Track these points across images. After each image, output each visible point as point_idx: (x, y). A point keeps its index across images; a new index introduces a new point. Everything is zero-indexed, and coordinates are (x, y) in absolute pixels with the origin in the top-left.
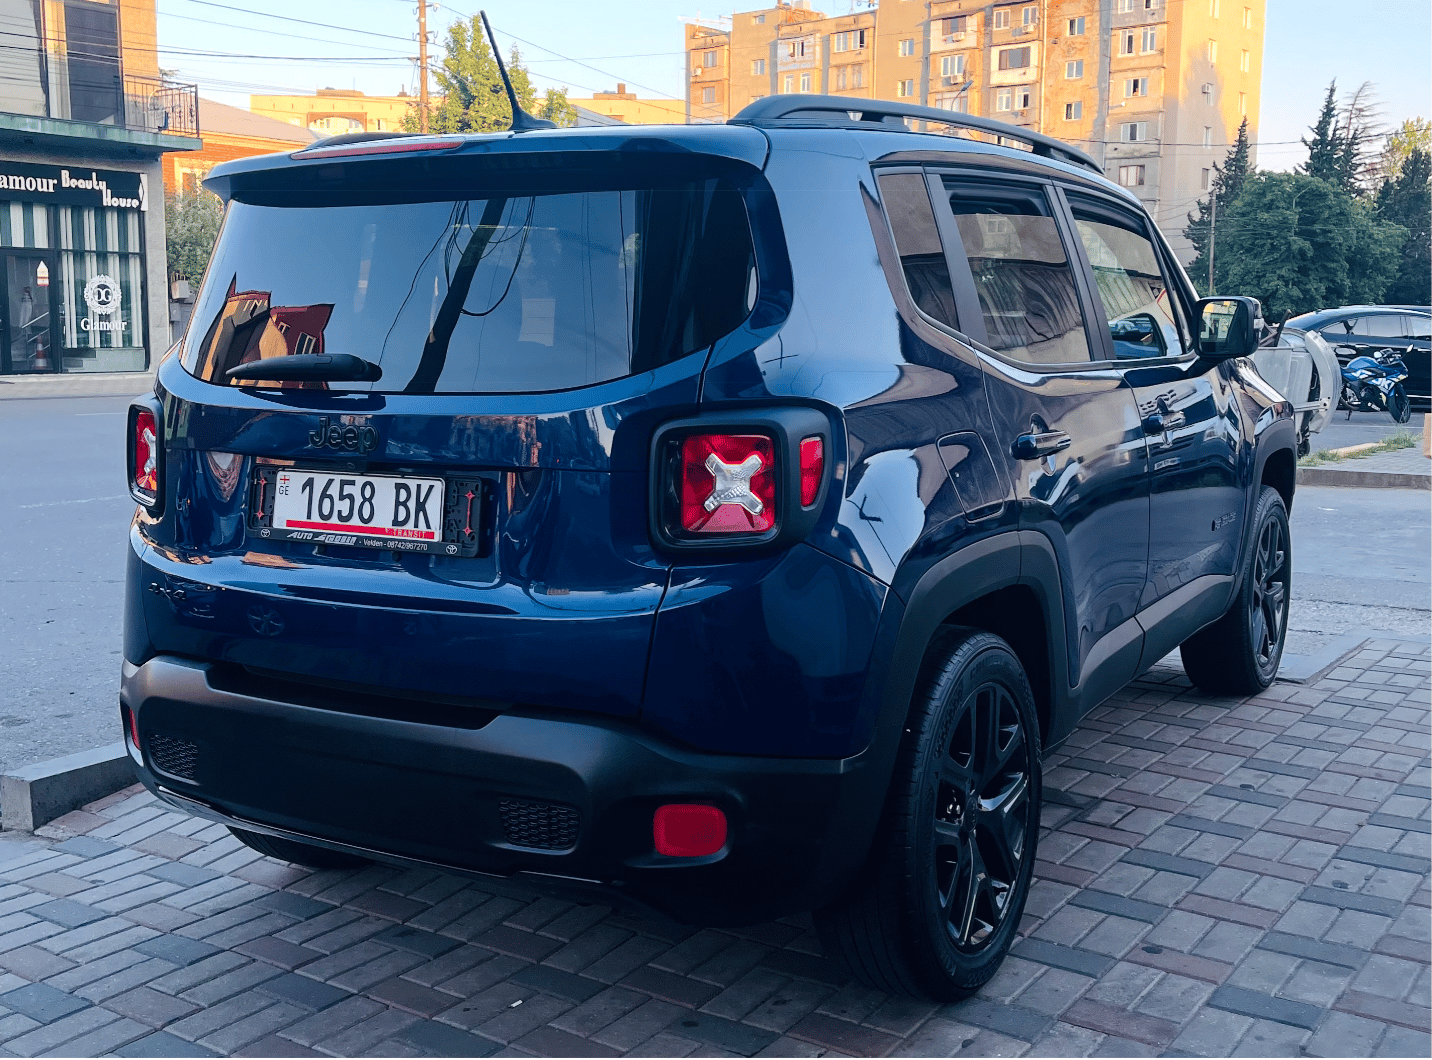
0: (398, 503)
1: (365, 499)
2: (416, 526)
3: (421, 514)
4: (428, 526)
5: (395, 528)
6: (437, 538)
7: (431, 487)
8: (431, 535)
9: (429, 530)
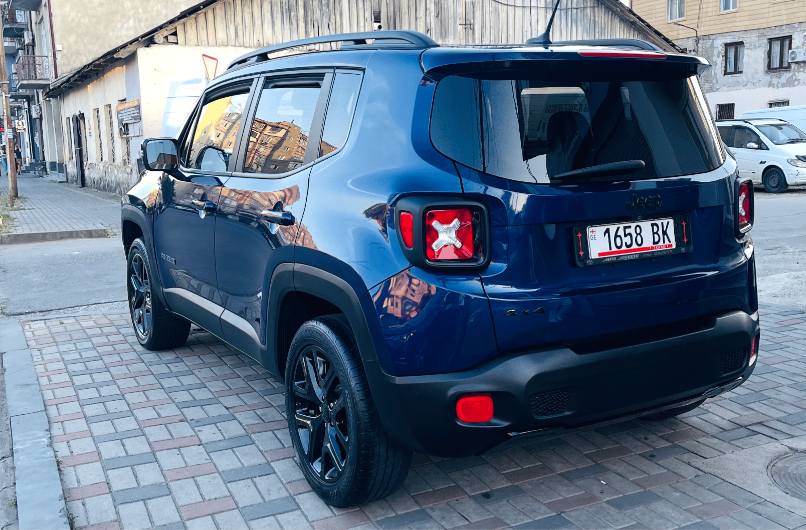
0: (654, 233)
1: (637, 234)
2: (664, 242)
3: (665, 236)
4: (670, 242)
5: (654, 245)
6: (674, 247)
7: (668, 222)
8: (671, 246)
9: (670, 243)
